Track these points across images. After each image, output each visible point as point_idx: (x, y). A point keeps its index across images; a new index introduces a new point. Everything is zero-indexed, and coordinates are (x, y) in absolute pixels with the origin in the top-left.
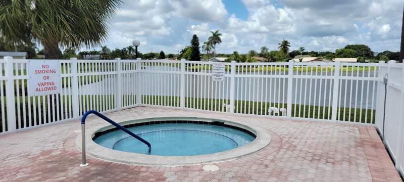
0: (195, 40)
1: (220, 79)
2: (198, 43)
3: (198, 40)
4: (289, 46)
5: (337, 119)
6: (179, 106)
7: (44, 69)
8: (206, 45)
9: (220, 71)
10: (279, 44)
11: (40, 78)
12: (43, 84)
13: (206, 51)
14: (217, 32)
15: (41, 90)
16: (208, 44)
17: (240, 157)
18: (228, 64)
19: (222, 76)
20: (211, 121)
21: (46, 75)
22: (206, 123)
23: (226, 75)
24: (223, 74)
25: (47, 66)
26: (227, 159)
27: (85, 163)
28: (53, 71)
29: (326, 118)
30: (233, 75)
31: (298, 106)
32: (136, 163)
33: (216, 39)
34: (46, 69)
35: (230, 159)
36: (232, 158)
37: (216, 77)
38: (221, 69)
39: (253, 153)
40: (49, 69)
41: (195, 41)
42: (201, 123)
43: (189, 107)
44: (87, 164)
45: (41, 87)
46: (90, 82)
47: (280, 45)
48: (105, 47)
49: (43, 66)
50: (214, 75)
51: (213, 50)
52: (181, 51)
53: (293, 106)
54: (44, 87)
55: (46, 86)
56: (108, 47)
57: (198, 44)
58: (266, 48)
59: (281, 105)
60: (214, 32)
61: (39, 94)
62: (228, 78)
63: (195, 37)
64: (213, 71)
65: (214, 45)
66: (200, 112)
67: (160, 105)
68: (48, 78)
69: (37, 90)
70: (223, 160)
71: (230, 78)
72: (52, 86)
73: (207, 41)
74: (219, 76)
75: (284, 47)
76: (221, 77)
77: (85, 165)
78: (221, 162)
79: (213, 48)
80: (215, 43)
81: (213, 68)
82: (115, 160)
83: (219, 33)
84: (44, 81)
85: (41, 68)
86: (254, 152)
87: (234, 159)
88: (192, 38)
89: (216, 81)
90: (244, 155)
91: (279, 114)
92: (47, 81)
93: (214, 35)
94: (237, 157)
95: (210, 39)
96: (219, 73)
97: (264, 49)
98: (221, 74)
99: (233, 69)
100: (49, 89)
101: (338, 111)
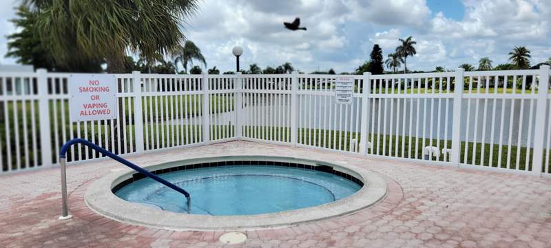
0: (377, 51)
1: (347, 101)
2: (382, 57)
3: (381, 52)
4: (529, 56)
5: (543, 171)
6: (290, 141)
7: (92, 86)
8: (391, 58)
9: (347, 89)
10: (511, 53)
11: (86, 98)
12: (90, 106)
13: (393, 67)
14: (409, 39)
15: (88, 113)
16: (395, 56)
17: (298, 224)
18: (359, 77)
19: (350, 96)
20: (315, 165)
21: (95, 93)
22: (308, 167)
23: (355, 95)
24: (350, 93)
25: (97, 82)
26: (272, 226)
27: (66, 214)
28: (106, 89)
29: (522, 167)
30: (366, 94)
31: (471, 144)
32: (131, 221)
33: (407, 49)
34: (94, 86)
35: (277, 225)
36: (280, 225)
37: (340, 97)
38: (349, 85)
39: (325, 218)
40: (100, 85)
41: (377, 53)
42: (301, 166)
43: (308, 144)
44: (70, 216)
45: (87, 110)
46: (227, 110)
47: (512, 56)
48: (255, 66)
49: (90, 82)
50: (338, 95)
51: (402, 65)
52: (358, 68)
53: (463, 144)
54: (91, 110)
55: (95, 108)
56: (258, 66)
57: (380, 58)
58: (488, 60)
59: (442, 142)
60: (405, 39)
61: (85, 119)
62: (358, 100)
63: (377, 48)
64: (337, 88)
65: (403, 58)
66: (318, 151)
67: (261, 138)
68: (98, 97)
69: (82, 113)
70: (264, 227)
71: (361, 99)
72: (104, 108)
73: (394, 52)
74: (346, 96)
75: (519, 57)
76: (347, 98)
77: (65, 218)
78: (259, 229)
79: (403, 62)
80: (406, 55)
81: (337, 85)
82: (108, 214)
83: (413, 40)
84: (92, 102)
85: (87, 85)
86: (330, 218)
87: (285, 227)
88: (372, 49)
89: (341, 103)
90: (306, 222)
91: (438, 158)
92: (96, 102)
93: (405, 43)
94: (292, 224)
95: (398, 50)
96: (346, 91)
97: (485, 62)
98: (348, 93)
99: (366, 85)
100: (100, 112)
101: (544, 155)
